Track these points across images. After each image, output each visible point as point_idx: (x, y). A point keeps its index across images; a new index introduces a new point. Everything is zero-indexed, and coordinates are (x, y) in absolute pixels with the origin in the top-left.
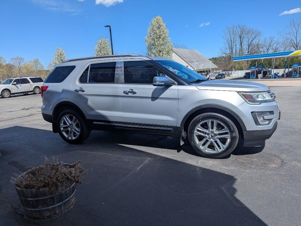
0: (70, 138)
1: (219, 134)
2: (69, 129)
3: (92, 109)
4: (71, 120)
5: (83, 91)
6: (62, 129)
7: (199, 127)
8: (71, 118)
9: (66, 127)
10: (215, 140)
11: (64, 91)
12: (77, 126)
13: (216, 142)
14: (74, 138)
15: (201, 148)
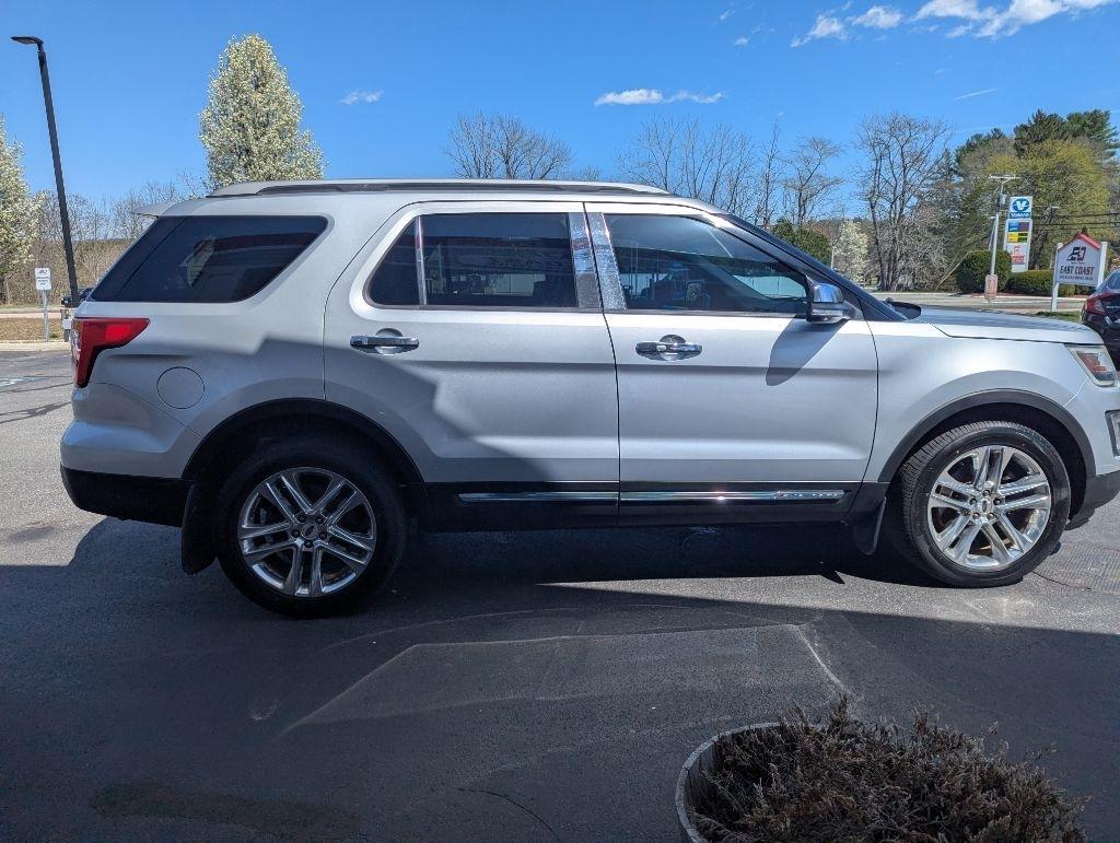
0: (303, 591)
1: (1009, 498)
2: (299, 542)
3: (459, 433)
4: (313, 498)
5: (408, 346)
6: (246, 548)
7: (945, 479)
8: (313, 486)
9: (280, 537)
10: (994, 520)
11: (273, 347)
12: (355, 522)
13: (997, 526)
14: (325, 589)
15: (951, 554)
